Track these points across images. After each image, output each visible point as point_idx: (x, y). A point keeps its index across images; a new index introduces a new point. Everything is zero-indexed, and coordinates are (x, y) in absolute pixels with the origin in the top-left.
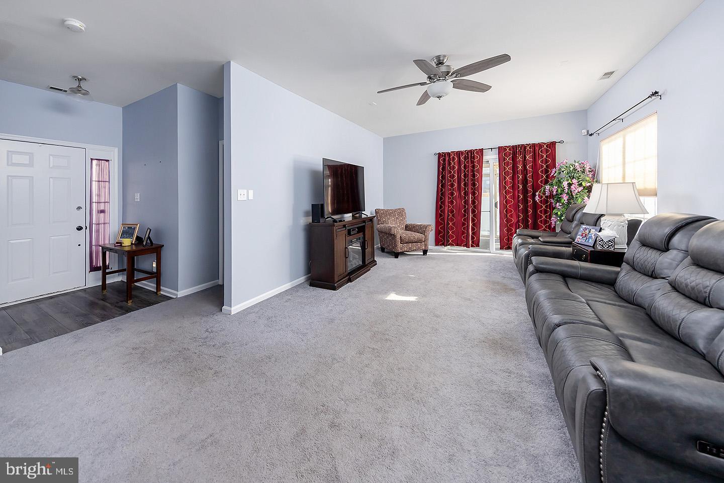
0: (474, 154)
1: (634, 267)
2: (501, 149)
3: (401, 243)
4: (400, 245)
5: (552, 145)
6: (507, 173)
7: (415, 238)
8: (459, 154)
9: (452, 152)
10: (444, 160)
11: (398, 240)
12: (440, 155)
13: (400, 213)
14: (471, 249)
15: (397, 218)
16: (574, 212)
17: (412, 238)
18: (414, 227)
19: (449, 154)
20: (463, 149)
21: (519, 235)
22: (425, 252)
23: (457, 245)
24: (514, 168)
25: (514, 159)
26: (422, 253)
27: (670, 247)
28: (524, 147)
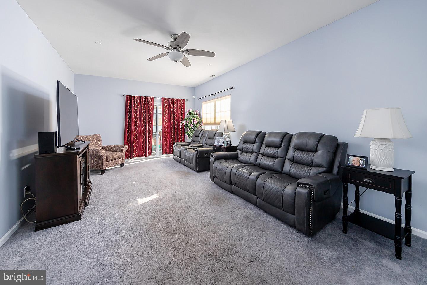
0: (149, 99)
1: (242, 151)
2: (163, 99)
3: (107, 162)
4: (106, 163)
5: (184, 101)
6: (166, 113)
7: (117, 156)
8: (140, 98)
9: (135, 96)
10: (131, 101)
11: (105, 159)
12: (127, 97)
13: (97, 138)
14: (148, 157)
15: (96, 143)
16: (199, 132)
17: (115, 156)
18: (111, 148)
19: (134, 97)
20: (142, 95)
21: (177, 145)
22: (122, 165)
23: (139, 156)
24: (169, 110)
25: (169, 105)
26: (120, 166)
27: (256, 142)
28: (173, 100)
